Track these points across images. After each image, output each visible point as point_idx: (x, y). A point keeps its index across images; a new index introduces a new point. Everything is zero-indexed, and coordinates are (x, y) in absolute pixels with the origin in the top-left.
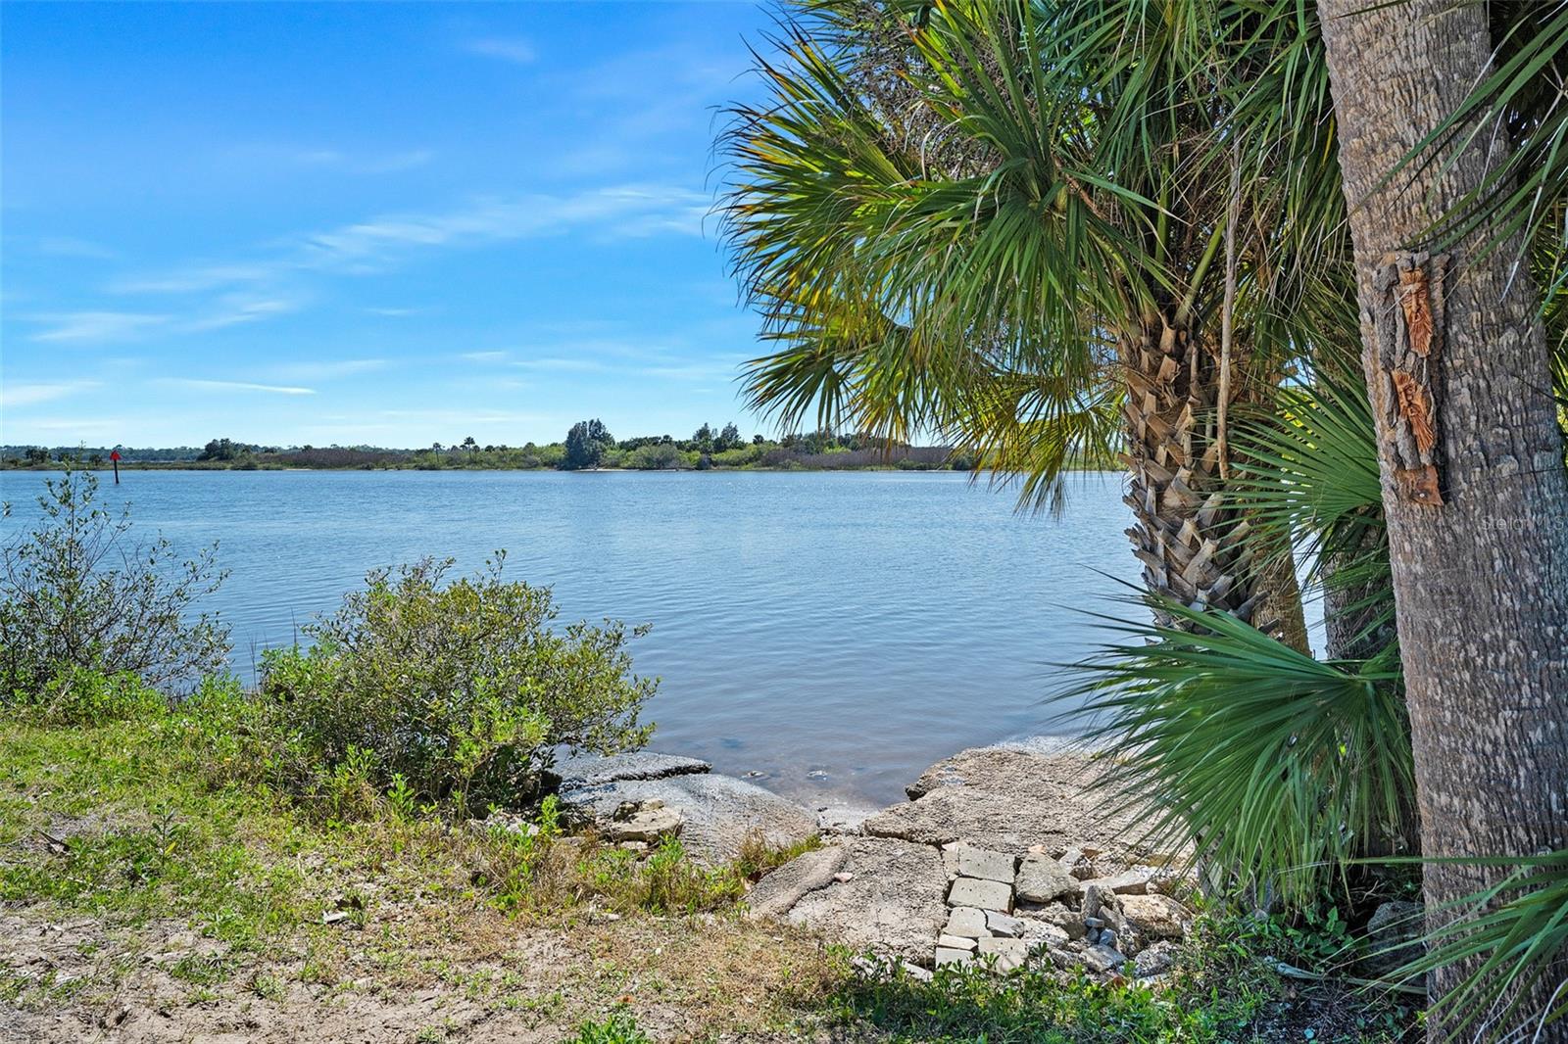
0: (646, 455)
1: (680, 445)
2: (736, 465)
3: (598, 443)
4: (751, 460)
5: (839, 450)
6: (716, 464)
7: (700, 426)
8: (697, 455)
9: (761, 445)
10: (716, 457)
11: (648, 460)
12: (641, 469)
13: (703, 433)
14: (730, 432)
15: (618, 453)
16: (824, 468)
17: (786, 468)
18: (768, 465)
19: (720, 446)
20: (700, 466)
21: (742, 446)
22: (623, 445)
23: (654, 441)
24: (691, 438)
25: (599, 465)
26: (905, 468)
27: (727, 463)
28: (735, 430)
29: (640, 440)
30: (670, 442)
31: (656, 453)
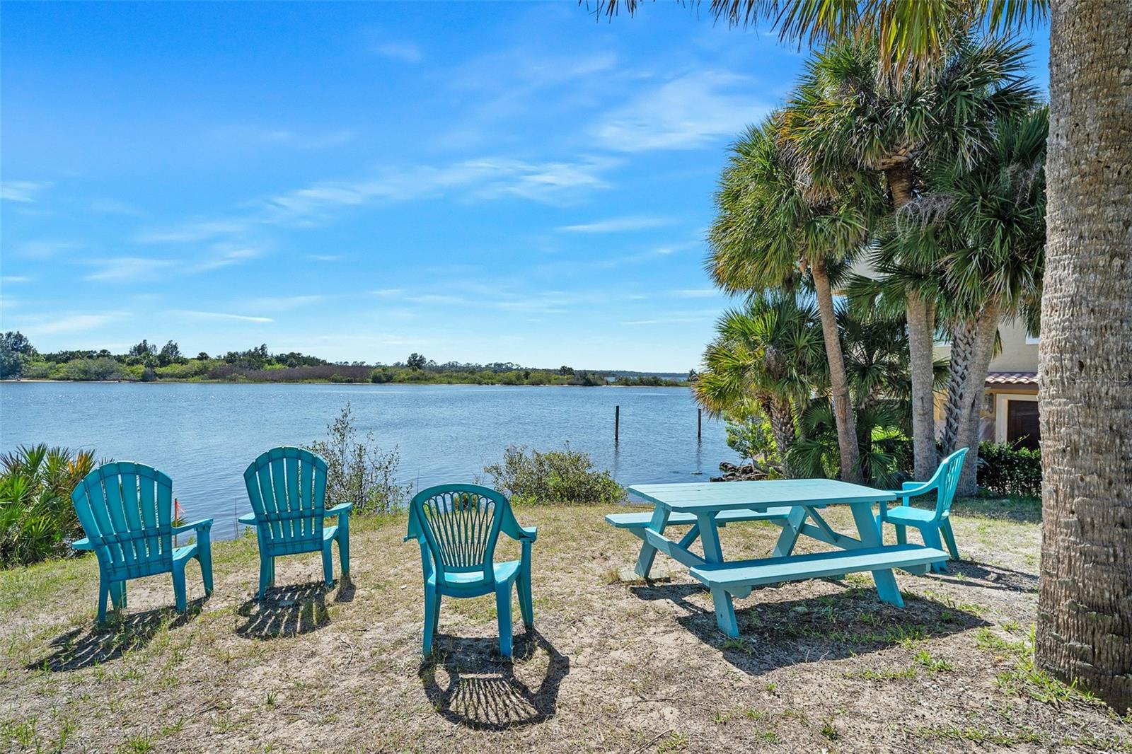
0: (82, 367)
1: (120, 359)
2: (183, 377)
3: (20, 355)
4: (196, 373)
5: (278, 366)
6: (161, 376)
7: (138, 342)
8: (141, 368)
9: (205, 362)
10: (159, 370)
11: (85, 372)
12: (75, 380)
13: (142, 349)
14: (172, 348)
15: (46, 365)
16: (268, 381)
17: (233, 380)
18: (215, 378)
19: (164, 360)
20: (145, 378)
21: (184, 361)
22: (49, 358)
23: (89, 355)
24: (128, 353)
25: (22, 376)
26: (336, 381)
27: (172, 376)
28: (175, 347)
29: (72, 353)
30: (108, 356)
31: (94, 366)
